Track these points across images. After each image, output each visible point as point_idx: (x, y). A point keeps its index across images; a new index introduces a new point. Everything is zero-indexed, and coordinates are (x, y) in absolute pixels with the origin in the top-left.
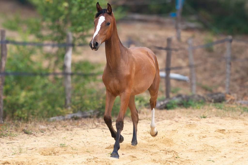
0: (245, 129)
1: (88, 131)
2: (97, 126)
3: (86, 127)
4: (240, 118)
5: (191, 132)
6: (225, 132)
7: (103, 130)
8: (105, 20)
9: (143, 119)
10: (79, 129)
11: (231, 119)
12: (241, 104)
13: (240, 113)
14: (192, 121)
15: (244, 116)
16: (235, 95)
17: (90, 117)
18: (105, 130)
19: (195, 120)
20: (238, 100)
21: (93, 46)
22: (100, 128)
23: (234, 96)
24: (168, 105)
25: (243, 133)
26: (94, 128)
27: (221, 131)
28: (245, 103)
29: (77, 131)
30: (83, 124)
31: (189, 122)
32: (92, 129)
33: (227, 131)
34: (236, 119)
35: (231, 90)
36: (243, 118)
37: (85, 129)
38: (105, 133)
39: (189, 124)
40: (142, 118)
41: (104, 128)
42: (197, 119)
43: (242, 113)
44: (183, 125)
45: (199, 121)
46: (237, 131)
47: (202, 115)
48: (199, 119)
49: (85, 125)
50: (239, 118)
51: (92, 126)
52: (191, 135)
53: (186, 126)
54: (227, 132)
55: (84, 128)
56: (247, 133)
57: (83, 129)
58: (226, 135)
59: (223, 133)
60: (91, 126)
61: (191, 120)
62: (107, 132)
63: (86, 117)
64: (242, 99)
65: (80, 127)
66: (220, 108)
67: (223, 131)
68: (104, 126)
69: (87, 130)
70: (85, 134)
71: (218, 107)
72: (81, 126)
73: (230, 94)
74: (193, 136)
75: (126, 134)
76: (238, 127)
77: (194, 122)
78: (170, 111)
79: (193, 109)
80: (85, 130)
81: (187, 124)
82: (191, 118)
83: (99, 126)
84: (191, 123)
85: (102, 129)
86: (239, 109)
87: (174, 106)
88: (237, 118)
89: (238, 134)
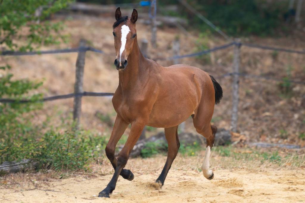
0: (274, 189)
1: (23, 195)
2: (37, 187)
3: (20, 188)
4: (261, 171)
5: (189, 194)
6: (243, 194)
7: (48, 192)
8: (129, 31)
9: (107, 174)
10: (8, 190)
11: (247, 172)
12: (256, 147)
13: (260, 162)
14: (186, 177)
15: (267, 167)
16: (247, 133)
17: (23, 171)
18: (50, 192)
19: (191, 174)
20: (251, 141)
21: (121, 65)
22: (42, 188)
23: (245, 135)
24: (144, 151)
25: (274, 195)
26: (32, 190)
27: (237, 192)
28: (262, 146)
29: (6, 195)
30: (14, 183)
31: (182, 177)
32: (29, 191)
33: (246, 192)
34: (255, 172)
35: (240, 126)
36: (265, 170)
37: (18, 191)
38: (51, 197)
39: (183, 181)
40: (106, 172)
41: (49, 189)
42: (194, 172)
43: (262, 163)
44: (174, 182)
45: (198, 176)
46: (261, 192)
47: (200, 167)
48: (197, 173)
49: (17, 185)
50: (259, 170)
51: (29, 186)
52: (191, 199)
53: (179, 185)
54: (246, 194)
55: (17, 189)
56: (279, 196)
57: (14, 191)
58: (247, 200)
59: (240, 195)
60: (26, 187)
61: (185, 174)
62: (54, 196)
63: (16, 171)
64: (258, 141)
65: (8, 188)
66: (226, 155)
67: (241, 192)
68: (47, 186)
69: (22, 193)
70: (19, 200)
71: (222, 153)
72: (11, 187)
73: (238, 132)
74: (194, 200)
75: (85, 199)
76: (262, 186)
77: (190, 177)
78: (147, 160)
79: (185, 157)
80: (18, 193)
81: (180, 181)
82: (184, 172)
83: (40, 185)
84: (185, 179)
85: (46, 191)
86: (257, 155)
87: (154, 152)
88: (257, 171)
89: (266, 197)
